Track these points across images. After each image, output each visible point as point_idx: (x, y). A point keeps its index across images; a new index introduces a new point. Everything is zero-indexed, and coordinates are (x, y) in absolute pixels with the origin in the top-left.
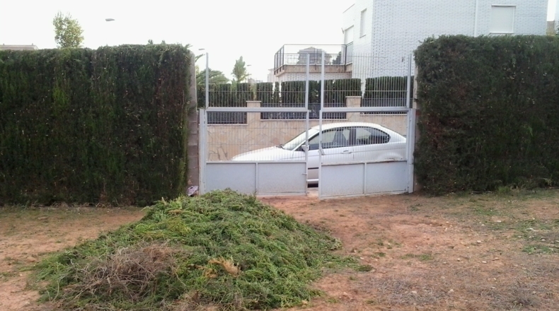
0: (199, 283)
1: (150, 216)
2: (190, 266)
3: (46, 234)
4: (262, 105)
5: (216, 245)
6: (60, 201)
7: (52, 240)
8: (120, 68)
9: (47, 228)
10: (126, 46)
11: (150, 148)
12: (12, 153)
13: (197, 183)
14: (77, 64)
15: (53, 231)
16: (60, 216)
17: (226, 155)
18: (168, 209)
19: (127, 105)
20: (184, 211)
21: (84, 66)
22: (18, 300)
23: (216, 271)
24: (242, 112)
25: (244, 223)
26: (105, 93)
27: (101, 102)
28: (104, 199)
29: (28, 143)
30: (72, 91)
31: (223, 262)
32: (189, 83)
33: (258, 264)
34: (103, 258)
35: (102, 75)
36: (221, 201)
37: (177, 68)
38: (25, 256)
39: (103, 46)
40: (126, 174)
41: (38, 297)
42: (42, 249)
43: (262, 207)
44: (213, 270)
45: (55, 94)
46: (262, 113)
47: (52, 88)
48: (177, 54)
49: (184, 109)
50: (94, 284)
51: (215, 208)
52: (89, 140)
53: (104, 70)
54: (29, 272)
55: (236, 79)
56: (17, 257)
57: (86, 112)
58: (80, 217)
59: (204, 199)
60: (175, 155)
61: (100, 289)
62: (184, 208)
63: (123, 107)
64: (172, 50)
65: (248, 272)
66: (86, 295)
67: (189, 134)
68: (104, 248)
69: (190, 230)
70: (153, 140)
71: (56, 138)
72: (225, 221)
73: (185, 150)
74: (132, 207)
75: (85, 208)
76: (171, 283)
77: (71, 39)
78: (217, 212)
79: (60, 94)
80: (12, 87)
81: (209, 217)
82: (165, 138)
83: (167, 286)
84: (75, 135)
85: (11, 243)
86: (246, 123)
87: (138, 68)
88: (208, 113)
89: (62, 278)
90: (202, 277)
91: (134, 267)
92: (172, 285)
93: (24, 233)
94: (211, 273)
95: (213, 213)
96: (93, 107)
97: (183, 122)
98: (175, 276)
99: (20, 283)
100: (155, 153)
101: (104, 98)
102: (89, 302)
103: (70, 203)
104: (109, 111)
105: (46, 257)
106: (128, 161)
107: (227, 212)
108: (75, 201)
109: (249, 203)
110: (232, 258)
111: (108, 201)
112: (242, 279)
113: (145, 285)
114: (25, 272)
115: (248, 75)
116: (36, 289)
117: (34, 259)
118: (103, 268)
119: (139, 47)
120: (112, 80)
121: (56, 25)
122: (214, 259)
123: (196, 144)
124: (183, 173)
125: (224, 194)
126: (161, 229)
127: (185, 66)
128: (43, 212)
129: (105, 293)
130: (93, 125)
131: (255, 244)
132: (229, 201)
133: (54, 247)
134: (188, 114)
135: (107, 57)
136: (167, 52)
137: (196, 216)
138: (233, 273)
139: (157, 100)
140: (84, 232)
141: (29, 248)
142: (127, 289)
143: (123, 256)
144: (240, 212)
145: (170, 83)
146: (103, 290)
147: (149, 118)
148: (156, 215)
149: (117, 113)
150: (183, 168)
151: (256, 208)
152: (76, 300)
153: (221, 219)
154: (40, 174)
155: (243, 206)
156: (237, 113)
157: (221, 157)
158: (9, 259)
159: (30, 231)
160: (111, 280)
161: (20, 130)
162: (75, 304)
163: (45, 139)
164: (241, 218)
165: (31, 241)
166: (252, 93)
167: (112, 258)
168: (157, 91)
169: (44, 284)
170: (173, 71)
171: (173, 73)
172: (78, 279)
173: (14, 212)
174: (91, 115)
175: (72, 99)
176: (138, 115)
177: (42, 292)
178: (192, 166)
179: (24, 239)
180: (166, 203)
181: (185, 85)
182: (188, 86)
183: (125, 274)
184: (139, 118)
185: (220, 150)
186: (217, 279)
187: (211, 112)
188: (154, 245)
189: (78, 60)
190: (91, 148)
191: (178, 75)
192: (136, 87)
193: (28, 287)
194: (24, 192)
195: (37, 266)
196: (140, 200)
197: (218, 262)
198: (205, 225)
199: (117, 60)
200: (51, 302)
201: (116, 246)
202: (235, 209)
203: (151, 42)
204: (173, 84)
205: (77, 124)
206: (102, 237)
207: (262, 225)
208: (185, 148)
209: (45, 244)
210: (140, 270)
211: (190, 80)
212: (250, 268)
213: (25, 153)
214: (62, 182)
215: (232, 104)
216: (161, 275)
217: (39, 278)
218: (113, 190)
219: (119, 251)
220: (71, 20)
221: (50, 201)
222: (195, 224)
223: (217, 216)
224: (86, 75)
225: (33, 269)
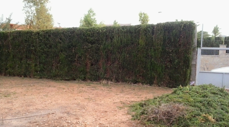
0: (197, 124)
1: (175, 92)
2: (192, 116)
3: (134, 94)
4: (227, 47)
5: (204, 108)
6: (139, 82)
7: (136, 97)
8: (165, 31)
9: (134, 92)
10: (168, 22)
11: (175, 64)
12: (124, 63)
13: (195, 80)
14: (149, 30)
15: (136, 93)
16: (139, 88)
17: (208, 69)
18: (183, 90)
19: (167, 46)
20: (190, 92)
21: (151, 31)
22: (125, 118)
23: (204, 119)
24: (217, 50)
25: (218, 100)
26: (159, 41)
27: (157, 45)
28: (155, 83)
29: (129, 60)
30: (146, 41)
31: (208, 116)
32: (194, 37)
33: (225, 120)
34: (156, 106)
35: (158, 34)
36: (207, 89)
37: (189, 31)
38: (127, 102)
39: (159, 23)
40: (165, 74)
41: (131, 118)
42: (133, 100)
43: (227, 94)
44: (203, 119)
45: (140, 42)
46: (227, 50)
47: (139, 39)
48: (189, 25)
49: (191, 48)
50: (152, 116)
51: (204, 92)
52: (151, 60)
53: (158, 32)
54: (128, 108)
55: (214, 35)
56: (124, 101)
57: (151, 49)
58: (146, 89)
59: (199, 87)
60: (186, 67)
61: (155, 119)
62: (190, 90)
63: (165, 47)
64: (187, 23)
65: (220, 123)
66: (149, 120)
67: (192, 59)
68: (157, 103)
69: (193, 100)
70: (176, 61)
71: (139, 58)
72: (209, 98)
73: (190, 65)
74: (166, 87)
75: (148, 86)
76: (184, 121)
77: (145, 20)
78: (205, 94)
79: (142, 42)
80: (125, 39)
81: (201, 95)
82: (182, 60)
83: (182, 122)
84: (146, 58)
85: (122, 96)
86: (218, 54)
87: (172, 31)
88: (202, 50)
89: (140, 112)
90: (198, 121)
91: (168, 112)
92: (184, 122)
93: (126, 93)
94: (202, 120)
95: (204, 94)
96: (153, 47)
97: (190, 54)
98: (186, 119)
99: (125, 111)
100: (177, 66)
101: (158, 43)
102: (150, 123)
103: (142, 83)
104: (159, 48)
105: (135, 103)
106: (166, 69)
107: (210, 94)
108: (144, 83)
109: (221, 91)
110: (212, 115)
111: (157, 84)
112: (217, 125)
113: (173, 120)
114: (127, 108)
115: (219, 33)
116: (131, 115)
117: (130, 103)
118: (156, 111)
119: (173, 22)
120: (162, 36)
121: (140, 15)
122: (204, 114)
123: (195, 63)
124: (189, 75)
125: (208, 86)
126: (180, 98)
127: (193, 30)
128: (133, 86)
129: (156, 121)
130: (153, 54)
131: (224, 110)
132: (211, 90)
133: (137, 99)
134: (193, 51)
135: (160, 27)
136: (185, 24)
137: (195, 94)
138: (212, 122)
139: (179, 44)
140: (148, 95)
141: (128, 99)
142: (165, 121)
143: (164, 107)
144: (216, 95)
145: (186, 37)
146: (156, 119)
147: (175, 51)
148: (178, 92)
149: (162, 49)
150: (189, 73)
151: (224, 94)
152: (145, 121)
153: (207, 97)
154: (132, 72)
155: (218, 92)
156: (214, 50)
157: (205, 70)
158: (121, 102)
159: (128, 93)
160: (159, 116)
161: (127, 55)
162: (145, 123)
163: (135, 58)
164: (217, 98)
165: (129, 96)
166: (222, 41)
167: (160, 107)
168: (179, 40)
169: (134, 113)
170: (187, 32)
171: (187, 33)
172: (146, 113)
173: (123, 85)
174: (152, 50)
175: (146, 44)
176: (171, 50)
177: (133, 116)
178: (193, 73)
179: (126, 95)
180: (182, 88)
181: (192, 38)
182: (193, 38)
183: (164, 115)
184: (171, 51)
185: (205, 66)
186: (205, 123)
187: (203, 50)
188: (177, 104)
189: (149, 29)
190: (152, 63)
191: (189, 34)
192: (171, 39)
193: (128, 114)
194: (127, 78)
195: (131, 106)
196: (170, 85)
197: (206, 116)
198: (200, 99)
199: (164, 28)
200: (136, 121)
201: (161, 102)
202: (214, 93)
203: (177, 20)
204: (187, 38)
205: (147, 53)
206: (155, 98)
207: (227, 102)
208: (190, 64)
209: (134, 98)
210: (171, 114)
211: (194, 36)
212: (221, 121)
213: (128, 63)
214: (140, 75)
215: (212, 46)
216: (180, 117)
217: (132, 110)
218: (159, 80)
219: (163, 105)
220: (145, 13)
221: (135, 82)
222: (195, 98)
223: (205, 95)
224: (152, 34)
225: (129, 107)
